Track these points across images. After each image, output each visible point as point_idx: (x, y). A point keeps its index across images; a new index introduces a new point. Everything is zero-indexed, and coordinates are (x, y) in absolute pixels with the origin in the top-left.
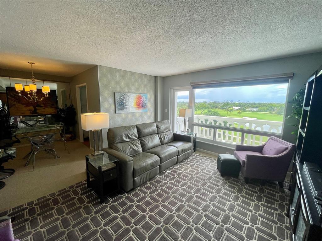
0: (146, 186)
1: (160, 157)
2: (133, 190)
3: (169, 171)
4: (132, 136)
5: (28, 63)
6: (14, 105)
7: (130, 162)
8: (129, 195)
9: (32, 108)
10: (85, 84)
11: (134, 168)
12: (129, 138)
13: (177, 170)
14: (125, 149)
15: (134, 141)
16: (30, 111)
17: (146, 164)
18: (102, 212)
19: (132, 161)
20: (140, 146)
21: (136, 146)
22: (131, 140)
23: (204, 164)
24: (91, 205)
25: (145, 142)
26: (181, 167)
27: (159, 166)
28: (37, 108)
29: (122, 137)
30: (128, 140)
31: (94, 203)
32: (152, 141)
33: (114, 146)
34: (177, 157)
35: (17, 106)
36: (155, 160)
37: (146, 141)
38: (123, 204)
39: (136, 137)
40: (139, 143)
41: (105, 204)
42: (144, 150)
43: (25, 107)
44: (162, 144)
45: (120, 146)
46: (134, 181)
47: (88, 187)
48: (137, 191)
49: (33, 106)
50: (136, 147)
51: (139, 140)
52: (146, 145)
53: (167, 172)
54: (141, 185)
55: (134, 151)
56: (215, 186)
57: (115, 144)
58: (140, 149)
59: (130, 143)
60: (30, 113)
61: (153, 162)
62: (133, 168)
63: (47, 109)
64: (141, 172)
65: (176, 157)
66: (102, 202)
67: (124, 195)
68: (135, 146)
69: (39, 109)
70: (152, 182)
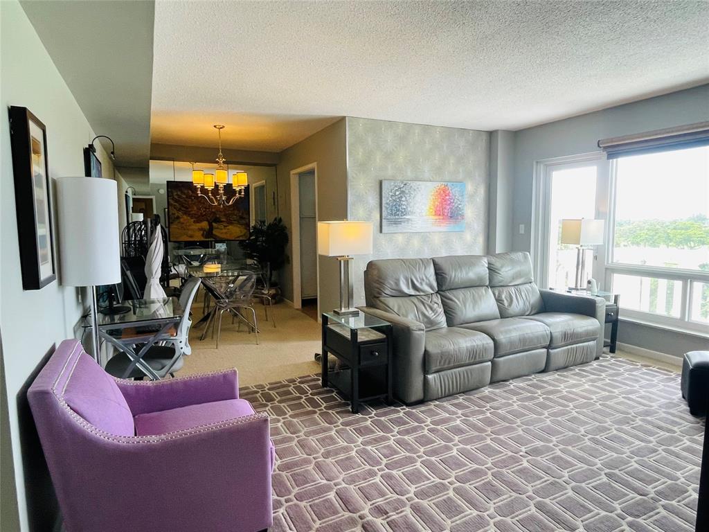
0: (456, 401)
1: (493, 339)
2: (421, 402)
3: (521, 384)
4: (421, 284)
5: (215, 126)
6: (178, 218)
7: (418, 332)
8: (414, 411)
9: (205, 224)
10: (313, 165)
11: (425, 350)
12: (415, 287)
13: (545, 385)
14: (404, 313)
15: (426, 298)
16: (202, 232)
17: (456, 347)
18: (357, 426)
19: (422, 332)
20: (441, 310)
21: (431, 308)
22: (418, 293)
23: (637, 381)
24: (334, 412)
25: (455, 302)
26: (557, 380)
27: (490, 363)
28: (214, 224)
29: (397, 283)
30: (412, 292)
31: (339, 410)
32: (475, 302)
33: (381, 302)
34: (548, 354)
35: (182, 220)
36: (479, 343)
37: (457, 301)
38: (399, 422)
39: (432, 287)
40: (440, 304)
41: (361, 416)
42: (450, 322)
43: (194, 222)
44: (503, 315)
45: (393, 303)
46: (426, 382)
47: (325, 384)
48: (432, 407)
49: (207, 220)
50: (431, 312)
51: (439, 296)
52: (459, 313)
53: (513, 384)
54: (442, 398)
55: (425, 320)
56: (658, 431)
57: (382, 299)
58: (442, 319)
59: (416, 301)
60: (203, 235)
61: (474, 346)
62: (423, 349)
63: (230, 227)
64: (442, 363)
65: (545, 350)
66: (355, 412)
67: (402, 409)
68: (428, 308)
69: (217, 228)
70: (471, 397)
